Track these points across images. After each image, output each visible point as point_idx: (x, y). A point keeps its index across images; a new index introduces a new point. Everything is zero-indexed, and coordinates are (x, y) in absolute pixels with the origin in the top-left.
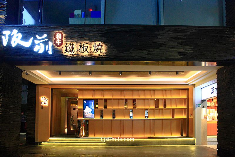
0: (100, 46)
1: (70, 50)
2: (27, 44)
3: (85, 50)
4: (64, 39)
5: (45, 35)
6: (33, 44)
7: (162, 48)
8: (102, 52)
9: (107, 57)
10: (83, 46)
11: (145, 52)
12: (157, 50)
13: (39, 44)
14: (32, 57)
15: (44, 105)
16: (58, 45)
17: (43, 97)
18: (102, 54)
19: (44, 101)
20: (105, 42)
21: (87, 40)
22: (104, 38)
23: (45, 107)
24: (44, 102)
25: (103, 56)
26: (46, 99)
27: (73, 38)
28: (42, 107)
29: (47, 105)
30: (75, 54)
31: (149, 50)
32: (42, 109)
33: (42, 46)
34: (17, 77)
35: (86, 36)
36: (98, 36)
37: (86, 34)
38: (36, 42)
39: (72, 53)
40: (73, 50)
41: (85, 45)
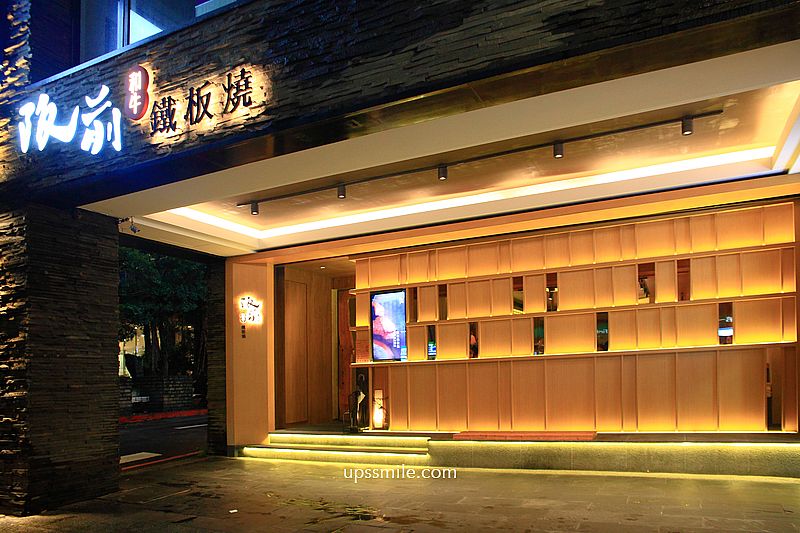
0: (242, 83)
1: (165, 123)
2: (65, 134)
3: (202, 110)
4: (151, 88)
5: (105, 90)
6: (81, 128)
7: (468, 22)
8: (250, 103)
9: (270, 117)
10: (195, 99)
11: (403, 59)
12: (452, 35)
13: (91, 126)
14: (82, 172)
15: (249, 323)
16: (135, 112)
17: (246, 297)
18: (254, 113)
19: (251, 310)
20: (262, 63)
21: (212, 71)
22: (261, 47)
23: (253, 329)
24: (248, 312)
25: (258, 116)
26: (256, 302)
27: (177, 75)
28: (243, 332)
29: (259, 321)
30: (178, 132)
31: (414, 46)
32: (244, 336)
33: (99, 124)
34: (95, 245)
35: (210, 57)
36: (243, 45)
37: (209, 49)
38: (87, 118)
39: (171, 133)
40: (171, 117)
41: (204, 92)
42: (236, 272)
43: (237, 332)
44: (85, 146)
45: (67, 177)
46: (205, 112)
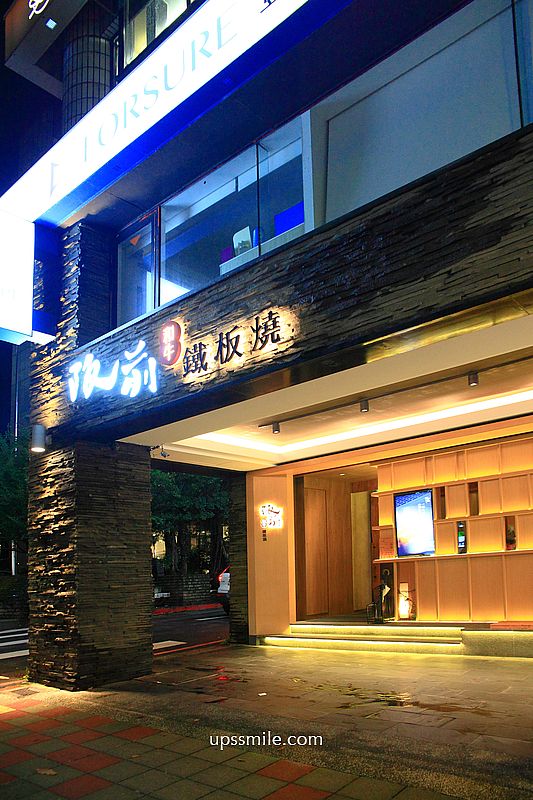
0: (271, 322)
1: (196, 365)
2: (106, 384)
3: (231, 350)
4: (183, 337)
5: (142, 344)
6: (121, 377)
7: (505, 240)
8: (278, 339)
9: (299, 349)
10: (225, 342)
11: (436, 282)
12: (491, 253)
13: (130, 374)
14: (122, 413)
15: (269, 528)
16: (169, 359)
17: (266, 504)
18: (282, 348)
19: (271, 516)
20: (289, 304)
21: (240, 317)
22: (287, 291)
23: (275, 534)
24: (268, 519)
25: (287, 350)
26: (276, 509)
27: (206, 325)
28: (264, 535)
29: (279, 526)
30: (209, 371)
31: (448, 269)
32: (265, 540)
33: (137, 373)
34: (131, 470)
35: (237, 306)
36: (268, 291)
37: (237, 299)
38: (126, 369)
39: (203, 372)
40: (202, 360)
41: (232, 336)
42: (256, 485)
43: (259, 536)
44: (124, 392)
45: (109, 417)
46: (235, 351)
